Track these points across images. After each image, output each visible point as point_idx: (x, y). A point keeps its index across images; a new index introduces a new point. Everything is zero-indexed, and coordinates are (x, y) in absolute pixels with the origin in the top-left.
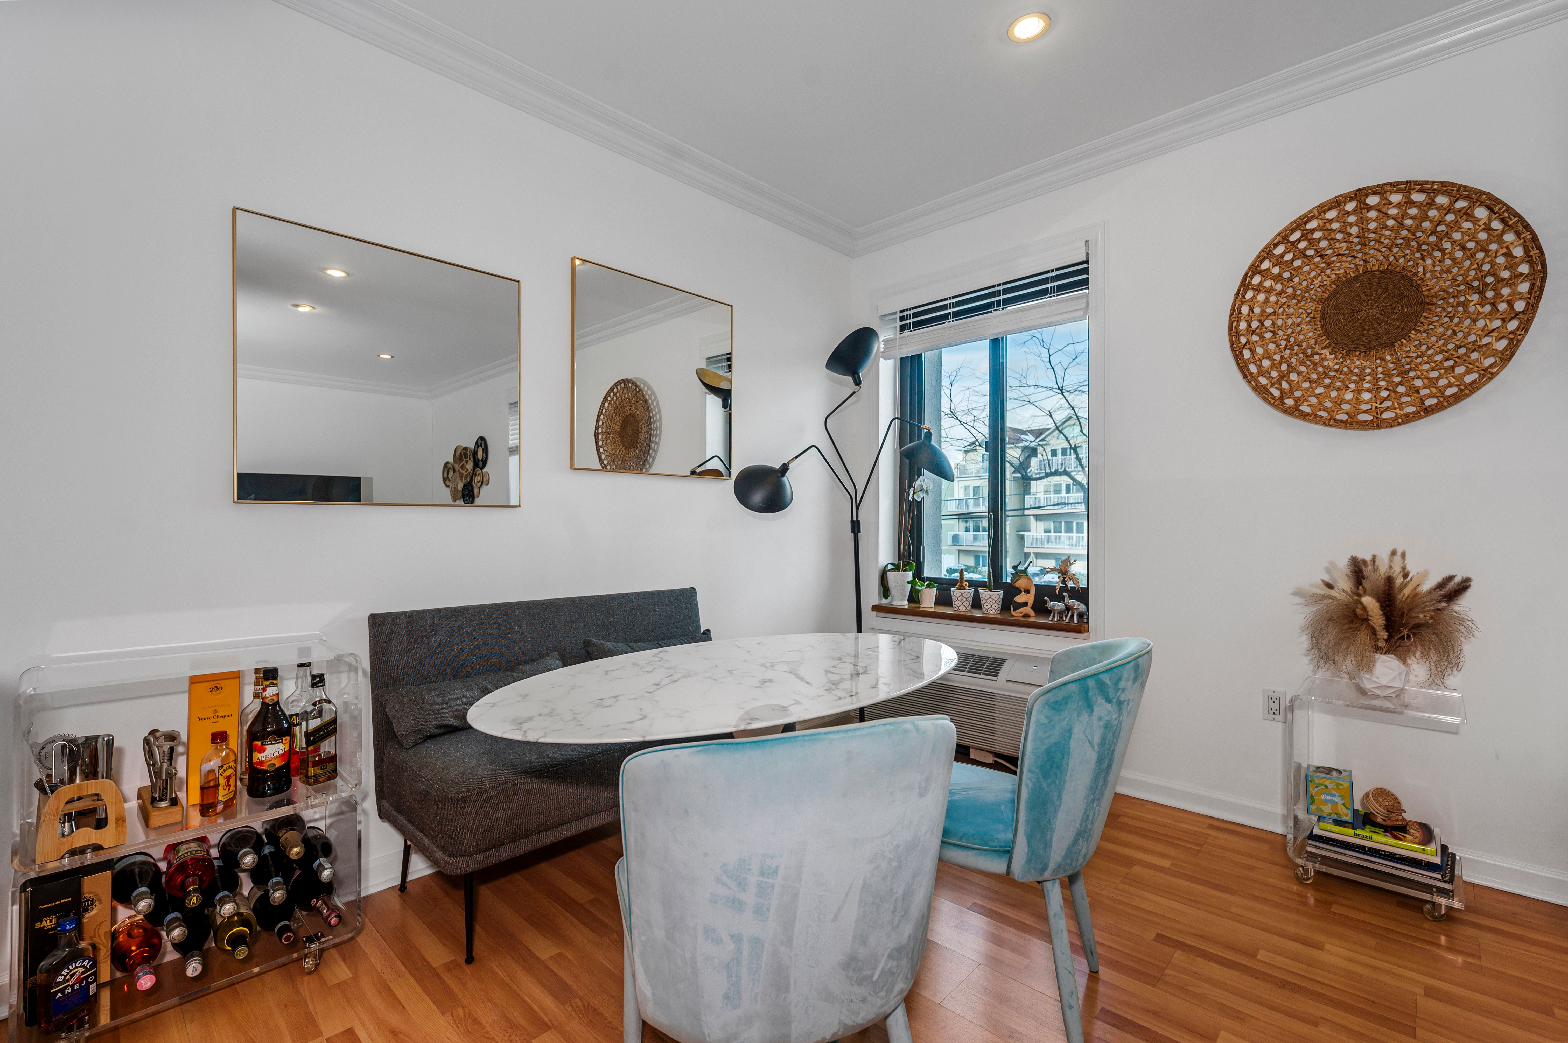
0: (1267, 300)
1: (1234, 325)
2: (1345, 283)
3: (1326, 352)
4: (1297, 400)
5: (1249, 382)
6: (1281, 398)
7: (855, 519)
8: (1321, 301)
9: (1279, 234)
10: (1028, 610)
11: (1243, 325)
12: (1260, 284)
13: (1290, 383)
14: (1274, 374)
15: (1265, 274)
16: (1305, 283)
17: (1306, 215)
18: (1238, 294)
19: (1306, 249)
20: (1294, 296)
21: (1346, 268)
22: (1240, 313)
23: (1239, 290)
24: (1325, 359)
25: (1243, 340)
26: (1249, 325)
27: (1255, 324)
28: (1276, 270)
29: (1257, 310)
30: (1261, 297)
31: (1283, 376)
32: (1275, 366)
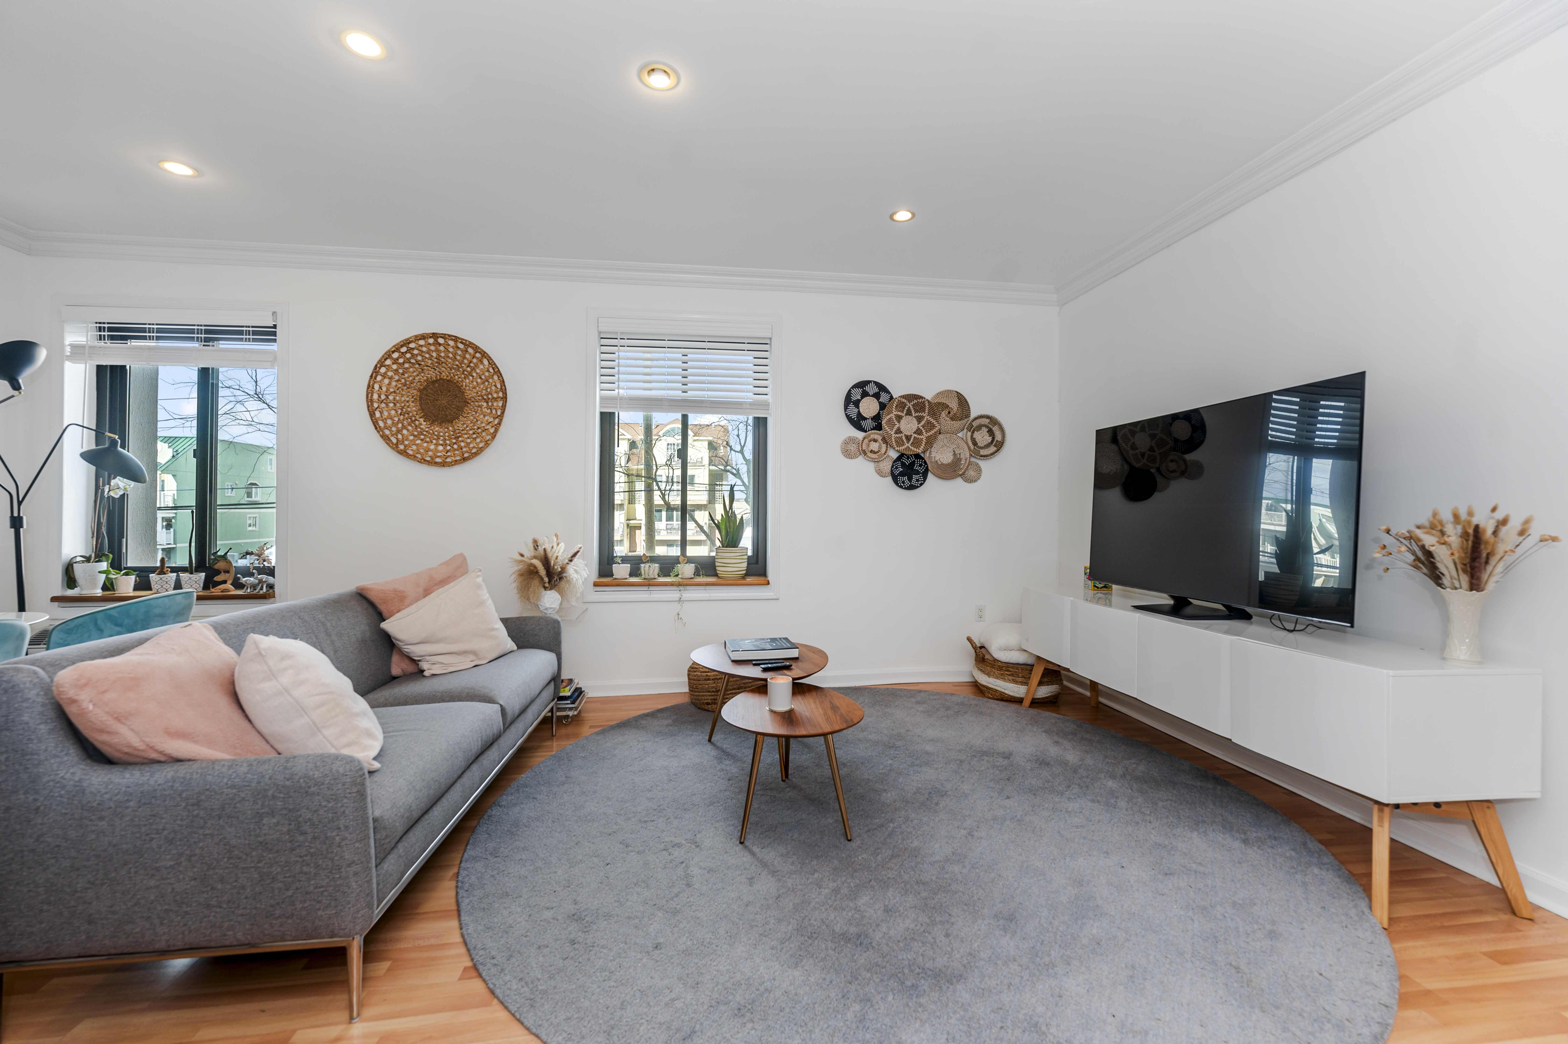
0: (389, 384)
1: (370, 395)
2: (431, 383)
3: (422, 420)
4: (405, 446)
5: (378, 432)
6: (397, 444)
7: (16, 514)
8: (420, 390)
9: (394, 346)
10: (228, 586)
11: (375, 396)
12: (385, 373)
13: (403, 435)
14: (394, 429)
15: (388, 367)
16: (411, 378)
17: (408, 339)
18: (371, 376)
19: (410, 358)
20: (405, 385)
21: (431, 374)
22: (373, 388)
23: (372, 374)
24: (421, 424)
25: (376, 405)
26: (380, 397)
27: (383, 397)
28: (395, 367)
29: (384, 389)
30: (386, 381)
31: (399, 431)
32: (394, 424)
